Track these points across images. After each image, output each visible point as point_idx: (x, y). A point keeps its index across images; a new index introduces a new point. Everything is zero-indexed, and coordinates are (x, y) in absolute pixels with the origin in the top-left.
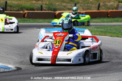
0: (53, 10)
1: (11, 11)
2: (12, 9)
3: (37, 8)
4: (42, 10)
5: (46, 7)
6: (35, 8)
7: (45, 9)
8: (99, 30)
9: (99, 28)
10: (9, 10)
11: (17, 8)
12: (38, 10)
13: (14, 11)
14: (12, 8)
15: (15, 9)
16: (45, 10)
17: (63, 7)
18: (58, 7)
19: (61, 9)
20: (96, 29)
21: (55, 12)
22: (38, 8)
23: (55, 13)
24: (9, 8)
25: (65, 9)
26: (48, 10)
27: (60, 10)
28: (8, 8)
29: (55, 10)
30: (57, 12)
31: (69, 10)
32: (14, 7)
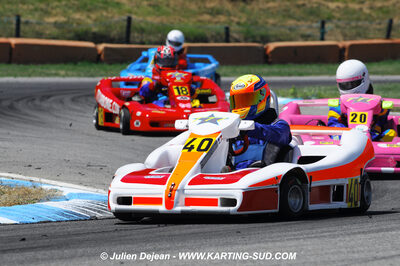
0: (258, 39)
2: (144, 40)
3: (214, 33)
4: (227, 41)
5: (238, 32)
6: (208, 35)
7: (235, 35)
10: (138, 40)
11: (160, 35)
12: (216, 41)
13: (150, 43)
14: (144, 35)
15: (152, 38)
16: (237, 41)
17: (288, 32)
18: (272, 32)
19: (282, 38)
21: (265, 46)
22: (218, 34)
23: (266, 50)
24: (136, 35)
25: (293, 35)
26: (246, 40)
27: (280, 40)
28: (135, 35)
29: (265, 39)
30: (272, 46)
31: (306, 40)
32: (150, 33)
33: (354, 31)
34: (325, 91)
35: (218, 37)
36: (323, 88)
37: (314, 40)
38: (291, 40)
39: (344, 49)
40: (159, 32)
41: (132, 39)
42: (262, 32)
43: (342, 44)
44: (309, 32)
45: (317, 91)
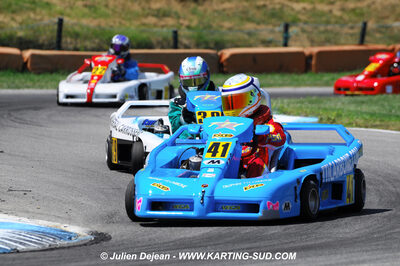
0: (212, 45)
1: (76, 49)
2: (79, 46)
3: (160, 39)
4: (176, 47)
5: (188, 38)
6: (154, 40)
7: (185, 41)
8: (365, 108)
9: (363, 102)
10: (71, 46)
11: (97, 41)
12: (163, 48)
13: (86, 49)
14: (78, 41)
15: (88, 44)
16: (186, 47)
17: (246, 37)
18: (229, 37)
19: (239, 44)
20: (352, 108)
21: (219, 53)
22: (165, 39)
23: (220, 57)
24: (69, 40)
25: (252, 41)
26: (198, 46)
27: (237, 46)
28: (67, 40)
29: (220, 45)
30: (227, 53)
31: (268, 46)
32: (86, 38)
33: (323, 37)
34: (288, 105)
35: (165, 44)
36: (286, 101)
37: (276, 46)
38: (250, 46)
39: (310, 57)
40: (97, 37)
41: (64, 45)
42: (216, 37)
43: (308, 50)
44: (270, 37)
45: (280, 105)
